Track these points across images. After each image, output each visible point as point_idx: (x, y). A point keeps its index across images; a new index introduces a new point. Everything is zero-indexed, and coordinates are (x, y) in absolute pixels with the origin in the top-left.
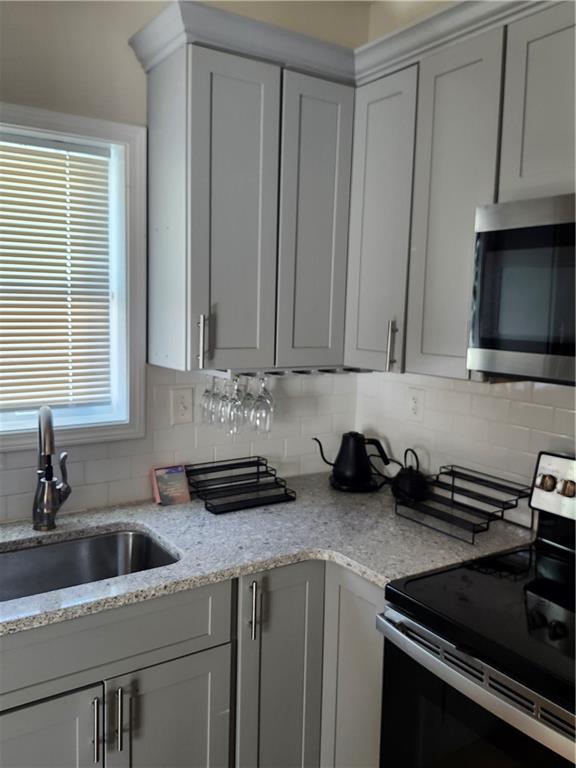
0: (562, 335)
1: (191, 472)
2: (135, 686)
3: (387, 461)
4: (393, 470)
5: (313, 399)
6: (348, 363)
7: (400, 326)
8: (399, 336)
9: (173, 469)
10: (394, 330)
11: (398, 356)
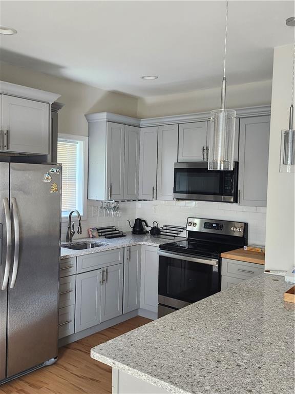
0: (190, 190)
1: (98, 230)
2: (107, 269)
3: (147, 226)
4: (149, 229)
5: (125, 210)
6: (139, 199)
7: (155, 188)
8: (155, 191)
9: (93, 229)
10: (154, 189)
11: (155, 196)
